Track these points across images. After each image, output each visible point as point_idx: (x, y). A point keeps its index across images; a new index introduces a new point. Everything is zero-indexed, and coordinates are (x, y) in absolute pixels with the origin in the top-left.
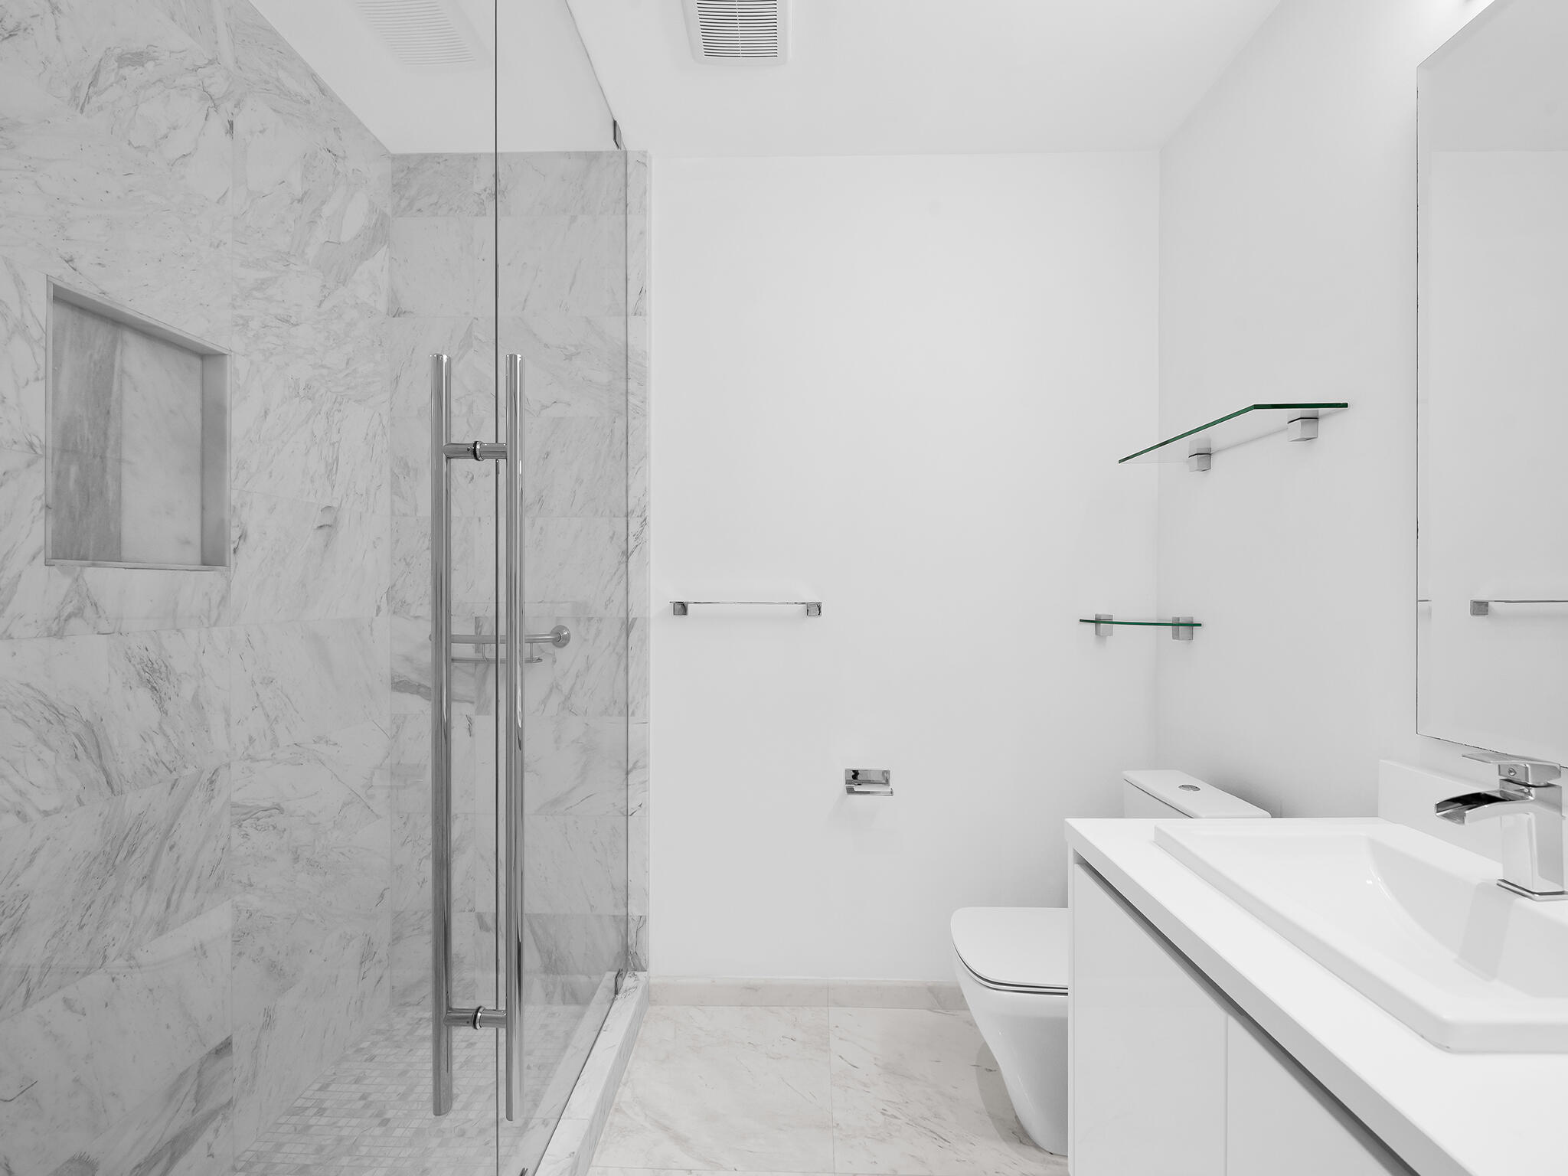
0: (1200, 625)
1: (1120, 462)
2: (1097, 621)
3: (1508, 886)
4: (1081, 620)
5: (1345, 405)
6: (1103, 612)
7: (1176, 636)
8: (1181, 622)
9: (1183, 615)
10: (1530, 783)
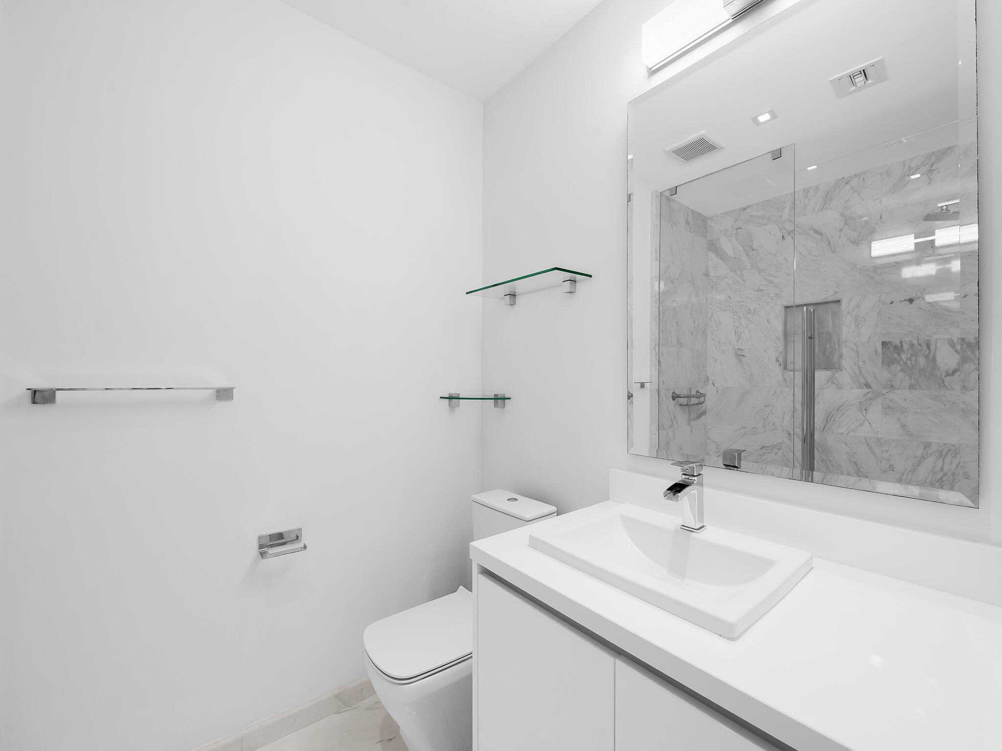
0: (510, 399)
1: (467, 293)
2: (450, 398)
3: (685, 528)
4: (441, 398)
5: (591, 276)
6: (453, 391)
7: (496, 405)
8: (499, 397)
9: (500, 392)
10: (695, 475)
